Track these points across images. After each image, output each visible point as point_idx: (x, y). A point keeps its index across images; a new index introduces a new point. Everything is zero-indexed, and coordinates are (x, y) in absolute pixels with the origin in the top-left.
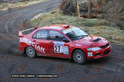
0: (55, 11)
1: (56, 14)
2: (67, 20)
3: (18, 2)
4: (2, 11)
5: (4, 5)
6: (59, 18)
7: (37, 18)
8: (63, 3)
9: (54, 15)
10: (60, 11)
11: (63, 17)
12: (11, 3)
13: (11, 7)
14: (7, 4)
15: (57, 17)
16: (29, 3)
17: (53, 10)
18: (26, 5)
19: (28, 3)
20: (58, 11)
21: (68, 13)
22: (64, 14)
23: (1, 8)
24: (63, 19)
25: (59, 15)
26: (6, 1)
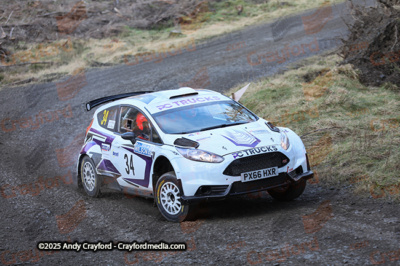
0: (316, 67)
1: (324, 83)
2: (380, 113)
3: (133, 31)
4: (60, 75)
5: (65, 45)
6: (337, 100)
8: (357, 25)
9: (312, 88)
10: (343, 67)
11: (360, 95)
12: (102, 35)
13: (102, 56)
14: (82, 41)
15: (329, 99)
16: (192, 35)
17: (307, 63)
18: (172, 46)
19: (185, 32)
20: (335, 68)
21: (382, 76)
22: (363, 80)
23: (52, 64)
24: (361, 109)
25: (341, 86)
26: (75, 28)
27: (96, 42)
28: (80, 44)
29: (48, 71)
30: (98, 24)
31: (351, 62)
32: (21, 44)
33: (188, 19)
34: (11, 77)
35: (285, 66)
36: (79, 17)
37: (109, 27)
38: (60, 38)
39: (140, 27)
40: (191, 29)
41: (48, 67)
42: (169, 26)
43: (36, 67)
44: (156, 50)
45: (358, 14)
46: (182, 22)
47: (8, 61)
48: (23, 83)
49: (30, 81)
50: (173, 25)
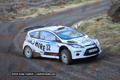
0: (100, 17)
1: (102, 21)
2: (117, 30)
3: (51, 6)
4: (30, 18)
5: (32, 10)
6: (106, 26)
7: (77, 28)
8: (112, 6)
9: (100, 23)
10: (108, 17)
11: (112, 25)
12: (42, 7)
13: (42, 12)
14: (37, 8)
15: (104, 26)
16: (66, 7)
17: (98, 16)
18: (61, 10)
19: (65, 7)
20: (106, 18)
21: (118, 20)
22: (113, 21)
23: (28, 14)
24: (112, 29)
25: (107, 22)
26: (35, 5)
27: (41, 9)
28: (36, 9)
29: (27, 16)
30: (41, 4)
31: (110, 16)
32: (20, 9)
33: (66, 3)
34: (18, 18)
35: (92, 17)
36: (36, 2)
37: (44, 5)
38: (31, 7)
39: (52, 5)
40: (67, 6)
41: (27, 15)
42: (61, 5)
43: (24, 15)
44: (57, 11)
45: (112, 3)
46: (64, 4)
47: (17, 13)
48: (20, 19)
49: (22, 19)
50: (62, 4)
